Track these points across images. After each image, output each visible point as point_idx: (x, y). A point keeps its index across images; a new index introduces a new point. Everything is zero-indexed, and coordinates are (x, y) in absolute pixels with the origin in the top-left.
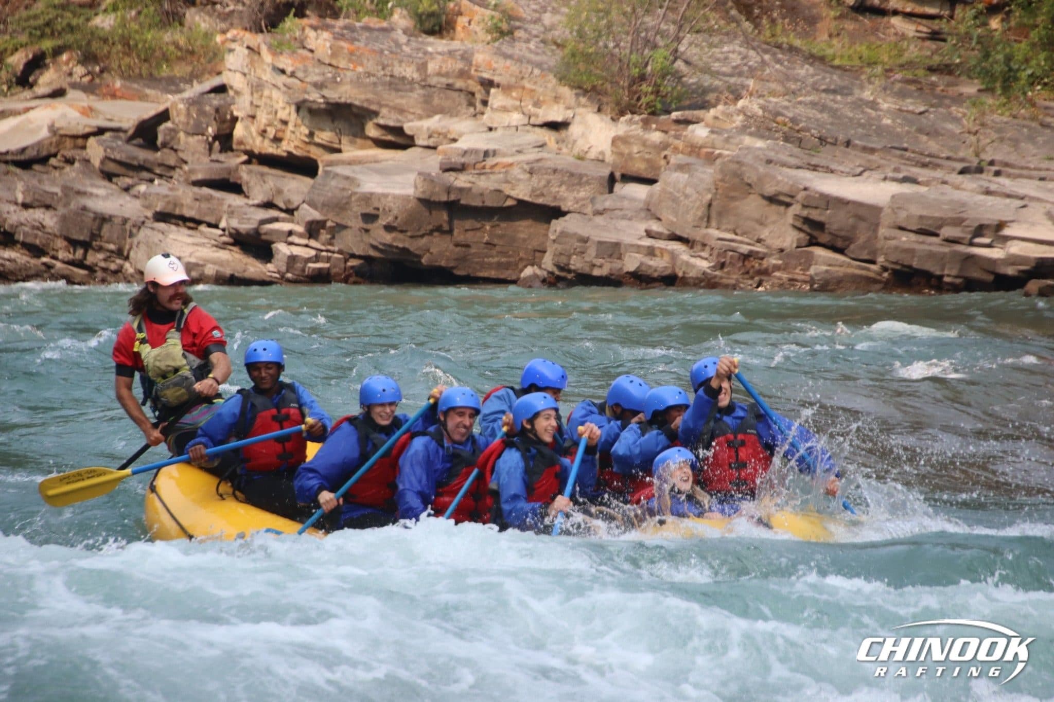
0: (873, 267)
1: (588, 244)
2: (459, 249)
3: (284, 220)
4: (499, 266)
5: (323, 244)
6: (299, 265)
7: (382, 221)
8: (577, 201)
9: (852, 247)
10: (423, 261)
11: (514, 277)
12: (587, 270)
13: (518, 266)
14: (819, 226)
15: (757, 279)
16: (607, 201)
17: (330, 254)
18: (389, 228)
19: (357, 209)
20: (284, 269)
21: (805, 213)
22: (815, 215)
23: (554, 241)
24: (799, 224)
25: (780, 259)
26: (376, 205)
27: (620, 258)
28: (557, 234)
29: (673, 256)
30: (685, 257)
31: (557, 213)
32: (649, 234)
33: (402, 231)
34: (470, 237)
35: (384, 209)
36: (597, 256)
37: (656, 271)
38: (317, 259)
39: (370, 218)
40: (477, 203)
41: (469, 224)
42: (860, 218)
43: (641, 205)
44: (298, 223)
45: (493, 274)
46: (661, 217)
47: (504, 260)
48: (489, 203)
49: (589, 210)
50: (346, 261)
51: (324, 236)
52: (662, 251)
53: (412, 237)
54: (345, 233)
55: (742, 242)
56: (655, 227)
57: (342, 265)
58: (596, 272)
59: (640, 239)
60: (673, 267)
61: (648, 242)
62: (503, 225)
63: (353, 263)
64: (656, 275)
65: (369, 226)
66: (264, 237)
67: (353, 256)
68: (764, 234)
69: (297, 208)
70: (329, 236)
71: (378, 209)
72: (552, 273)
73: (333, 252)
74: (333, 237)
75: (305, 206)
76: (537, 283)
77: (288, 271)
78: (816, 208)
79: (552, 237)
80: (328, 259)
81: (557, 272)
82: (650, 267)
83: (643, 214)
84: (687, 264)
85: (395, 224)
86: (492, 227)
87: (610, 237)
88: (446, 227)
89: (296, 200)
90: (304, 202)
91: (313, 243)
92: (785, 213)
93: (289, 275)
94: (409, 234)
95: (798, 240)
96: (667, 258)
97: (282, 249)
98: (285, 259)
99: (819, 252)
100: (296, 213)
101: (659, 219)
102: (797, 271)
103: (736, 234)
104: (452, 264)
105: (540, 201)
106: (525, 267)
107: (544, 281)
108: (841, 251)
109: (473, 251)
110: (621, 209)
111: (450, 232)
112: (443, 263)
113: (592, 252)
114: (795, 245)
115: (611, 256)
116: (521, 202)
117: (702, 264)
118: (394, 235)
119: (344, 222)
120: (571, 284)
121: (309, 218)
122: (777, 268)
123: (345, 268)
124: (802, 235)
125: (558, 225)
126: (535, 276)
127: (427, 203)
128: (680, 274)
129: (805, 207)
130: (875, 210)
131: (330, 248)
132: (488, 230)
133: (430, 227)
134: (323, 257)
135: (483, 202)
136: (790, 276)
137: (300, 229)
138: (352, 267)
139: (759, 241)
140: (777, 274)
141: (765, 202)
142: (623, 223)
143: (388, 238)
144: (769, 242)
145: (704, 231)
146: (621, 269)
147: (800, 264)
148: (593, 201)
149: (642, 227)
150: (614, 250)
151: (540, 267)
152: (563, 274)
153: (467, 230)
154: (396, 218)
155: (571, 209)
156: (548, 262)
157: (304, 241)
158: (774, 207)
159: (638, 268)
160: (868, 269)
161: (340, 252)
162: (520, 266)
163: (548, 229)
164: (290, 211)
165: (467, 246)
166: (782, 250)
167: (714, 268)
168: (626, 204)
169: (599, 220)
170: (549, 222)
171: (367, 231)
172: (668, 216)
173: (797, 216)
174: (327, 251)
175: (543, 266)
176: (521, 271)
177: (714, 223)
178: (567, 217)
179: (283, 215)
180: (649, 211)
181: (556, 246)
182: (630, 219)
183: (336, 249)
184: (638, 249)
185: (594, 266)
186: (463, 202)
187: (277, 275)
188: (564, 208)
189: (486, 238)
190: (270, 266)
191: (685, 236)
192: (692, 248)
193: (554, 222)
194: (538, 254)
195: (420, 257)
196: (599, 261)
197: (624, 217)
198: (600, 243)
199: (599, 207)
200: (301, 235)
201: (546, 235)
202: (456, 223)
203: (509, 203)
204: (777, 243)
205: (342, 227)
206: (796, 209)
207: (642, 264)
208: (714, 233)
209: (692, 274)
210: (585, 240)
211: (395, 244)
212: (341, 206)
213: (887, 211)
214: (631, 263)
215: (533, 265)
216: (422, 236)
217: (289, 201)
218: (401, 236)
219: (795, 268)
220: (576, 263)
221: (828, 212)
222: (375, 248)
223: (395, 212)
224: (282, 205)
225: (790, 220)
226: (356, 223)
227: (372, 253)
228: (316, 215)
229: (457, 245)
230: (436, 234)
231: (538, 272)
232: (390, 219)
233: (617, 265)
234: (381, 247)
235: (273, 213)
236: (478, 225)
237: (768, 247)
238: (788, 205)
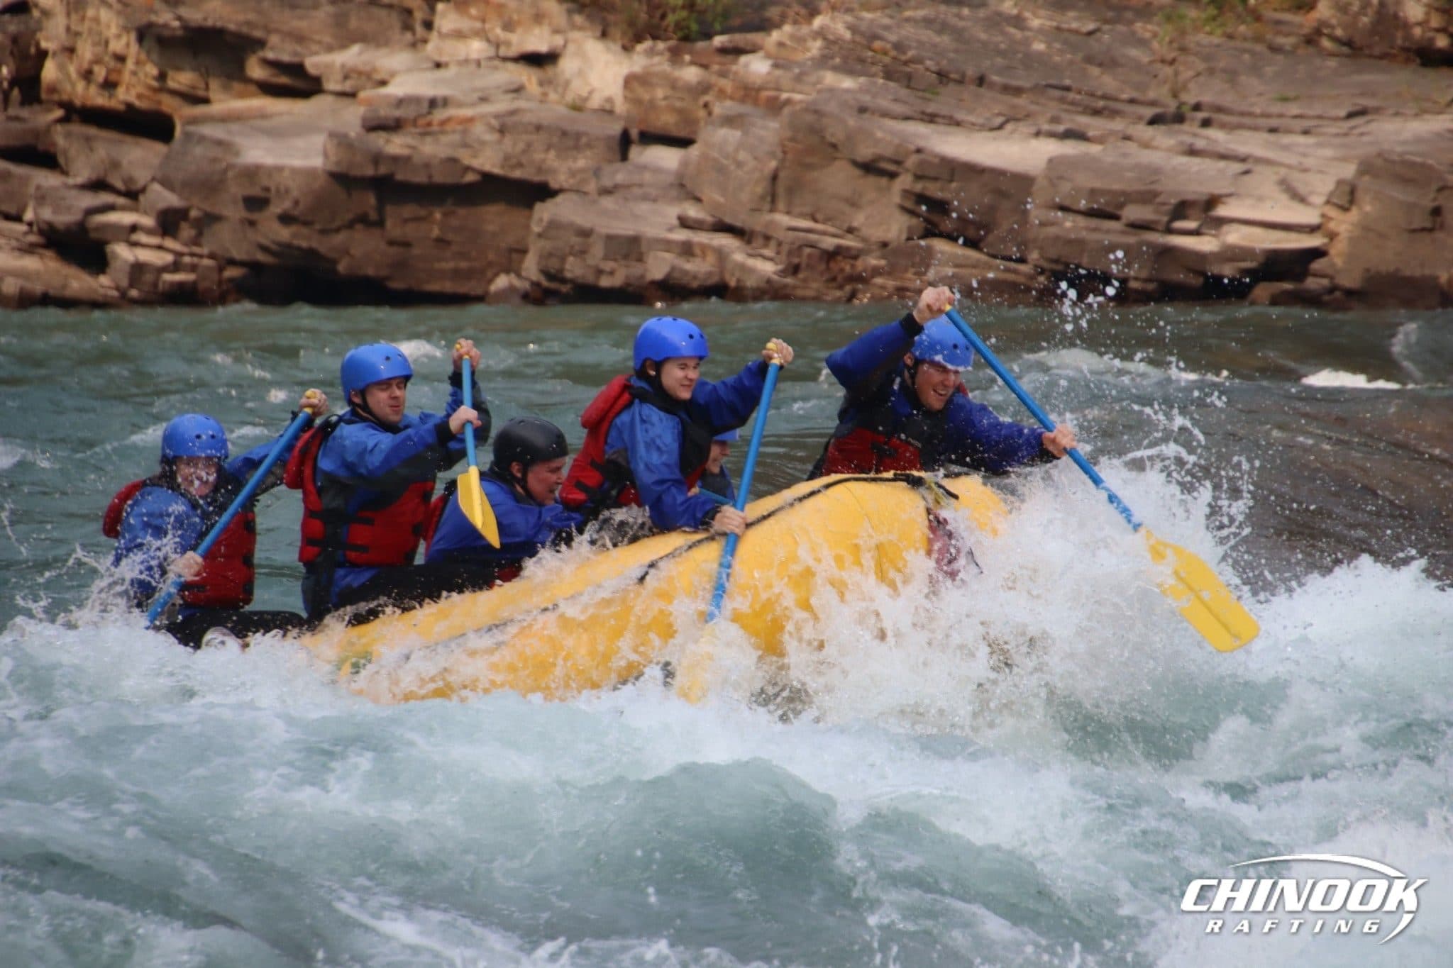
0: (1023, 268)
1: (591, 240)
2: (393, 250)
3: (123, 209)
4: (457, 274)
5: (186, 244)
6: (149, 277)
7: (276, 208)
8: (573, 173)
9: (990, 238)
10: (342, 268)
11: (479, 292)
12: (590, 279)
13: (484, 273)
14: (940, 207)
15: (848, 288)
16: (619, 174)
17: (195, 260)
18: (286, 219)
19: (236, 190)
20: (124, 282)
21: (919, 187)
22: (935, 190)
23: (540, 235)
24: (909, 204)
25: (883, 257)
26: (265, 182)
27: (640, 259)
28: (544, 224)
29: (721, 255)
30: (739, 257)
31: (543, 192)
32: (684, 223)
33: (306, 223)
34: (411, 231)
35: (278, 191)
36: (606, 258)
37: (695, 277)
38: (176, 267)
39: (256, 203)
40: (420, 178)
41: (409, 210)
42: (1001, 194)
43: (671, 179)
44: (146, 213)
45: (448, 287)
46: (704, 198)
47: (464, 265)
48: (439, 178)
49: (592, 187)
50: (221, 269)
51: (187, 232)
52: (704, 248)
53: (324, 232)
54: (217, 227)
55: (824, 233)
56: (693, 212)
57: (215, 277)
58: (605, 282)
59: (671, 230)
60: (722, 273)
61: (681, 235)
62: (462, 212)
63: (231, 272)
64: (695, 284)
65: (255, 216)
66: (93, 235)
67: (232, 262)
68: (858, 220)
69: (143, 190)
70: (193, 232)
71: (267, 189)
72: (536, 285)
73: (201, 256)
74: (200, 234)
75: (156, 187)
76: (517, 300)
77: (131, 285)
78: (935, 179)
79: (536, 229)
80: (193, 268)
81: (545, 283)
82: (686, 273)
83: (674, 193)
84: (743, 267)
85: (296, 213)
86: (445, 215)
87: (624, 228)
88: (373, 216)
89: (142, 177)
90: (153, 179)
91: (169, 243)
92: (889, 189)
93: (134, 293)
94: (318, 226)
95: (910, 229)
96: (711, 258)
97: (123, 253)
98: (127, 269)
99: (940, 245)
100: (142, 198)
101: (698, 200)
102: (909, 275)
103: (816, 221)
104: (384, 272)
105: (517, 174)
106: (496, 275)
107: (526, 297)
108: (972, 244)
109: (416, 251)
110: (641, 185)
111: (380, 223)
112: (370, 271)
113: (598, 250)
114: (904, 236)
115: (626, 257)
116: (487, 178)
117: (766, 268)
118: (294, 228)
119: (216, 210)
120: (566, 299)
121: (162, 205)
122: (876, 272)
123: (220, 282)
124: (914, 221)
125: (544, 211)
126: (511, 289)
127: (342, 179)
128: (733, 283)
129: (918, 177)
130: (1023, 182)
131: (196, 250)
132: (437, 221)
133: (349, 216)
134: (186, 265)
135: (430, 177)
136: (898, 283)
137: (148, 221)
138: (231, 280)
139: (850, 230)
140: (879, 280)
141: (857, 172)
142: (644, 207)
143: (284, 234)
144: (866, 232)
145: (768, 217)
146: (642, 277)
147: (913, 266)
148: (597, 172)
149: (672, 212)
150: (632, 248)
151: (519, 275)
152: (553, 285)
153: (406, 221)
154: (296, 203)
155: (565, 185)
156: (531, 267)
157: (154, 240)
158: (872, 180)
159: (668, 276)
160: (1015, 272)
161: (212, 256)
162: (489, 274)
163: (529, 217)
164: (133, 195)
165: (406, 244)
166: (885, 245)
167: (783, 273)
168: (647, 177)
169: (608, 202)
170: (530, 206)
171: (252, 223)
172: (712, 195)
173: (906, 193)
174: (192, 255)
175: (524, 274)
176: (491, 281)
177: (781, 205)
178: (559, 199)
179: (121, 201)
180: (684, 188)
181: (542, 243)
182: (655, 200)
183: (205, 251)
184: (668, 245)
185: (600, 272)
186: (399, 177)
187: (115, 293)
188: (554, 185)
189: (436, 232)
190: (104, 280)
191: (738, 224)
192: (749, 242)
193: (539, 207)
194: (515, 256)
195: (334, 262)
196: (608, 266)
197: (645, 198)
198: (610, 238)
199: (607, 182)
200: (149, 232)
201: (527, 227)
202: (389, 209)
203: (470, 178)
204: (877, 234)
205: (211, 219)
206: (904, 181)
207: (673, 269)
208: (783, 219)
209: (750, 282)
210: (586, 233)
211: (296, 242)
212: (210, 185)
213: (1041, 182)
214: (657, 267)
215: (507, 271)
216: (338, 230)
217: (129, 180)
218: (305, 231)
219: (906, 270)
220: (574, 269)
221: (954, 185)
222: (264, 249)
223: (295, 193)
224: (119, 185)
225: (897, 199)
226: (234, 212)
227: (261, 257)
228: (171, 199)
229: (391, 243)
230: (359, 227)
231: (517, 283)
232: (286, 205)
233: (635, 270)
234: (274, 247)
235: (106, 198)
236: (423, 212)
237: (864, 240)
238: (892, 176)
